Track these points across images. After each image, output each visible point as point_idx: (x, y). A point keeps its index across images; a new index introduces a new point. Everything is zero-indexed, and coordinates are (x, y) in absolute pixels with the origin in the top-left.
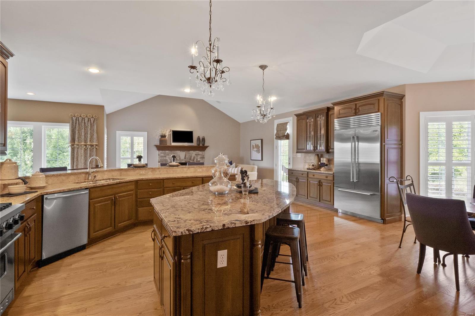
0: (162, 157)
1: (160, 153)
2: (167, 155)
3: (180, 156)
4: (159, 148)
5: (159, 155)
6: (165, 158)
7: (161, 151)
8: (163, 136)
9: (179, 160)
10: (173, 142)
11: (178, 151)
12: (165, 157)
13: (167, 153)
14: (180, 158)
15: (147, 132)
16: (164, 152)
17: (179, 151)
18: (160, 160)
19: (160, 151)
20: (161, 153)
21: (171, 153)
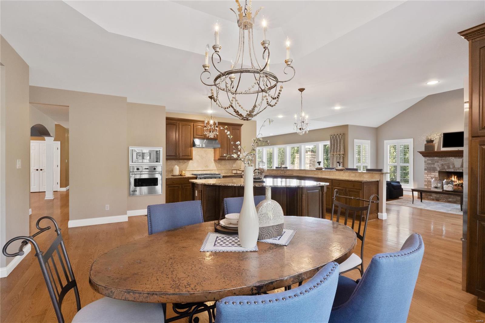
0: (429, 164)
1: (426, 160)
2: (436, 162)
3: (453, 164)
4: (425, 154)
5: (425, 162)
6: (432, 166)
7: (428, 158)
8: (430, 141)
9: (452, 169)
10: (443, 147)
11: (451, 158)
12: (434, 164)
13: (436, 160)
14: (454, 166)
15: (413, 139)
16: (431, 158)
17: (453, 158)
18: (426, 168)
19: (426, 158)
20: (428, 160)
21: (442, 160)
